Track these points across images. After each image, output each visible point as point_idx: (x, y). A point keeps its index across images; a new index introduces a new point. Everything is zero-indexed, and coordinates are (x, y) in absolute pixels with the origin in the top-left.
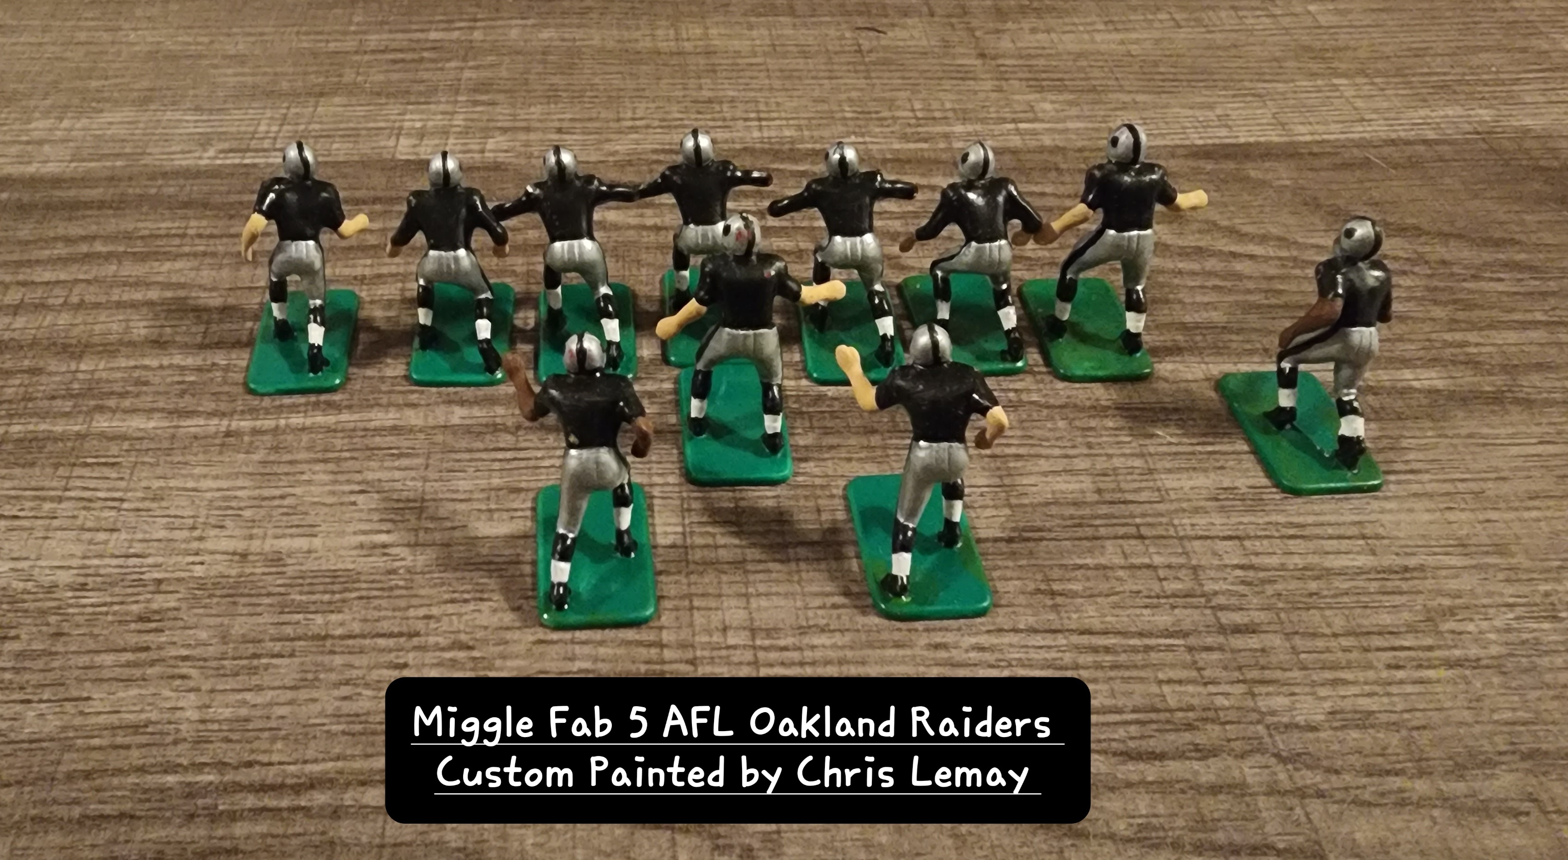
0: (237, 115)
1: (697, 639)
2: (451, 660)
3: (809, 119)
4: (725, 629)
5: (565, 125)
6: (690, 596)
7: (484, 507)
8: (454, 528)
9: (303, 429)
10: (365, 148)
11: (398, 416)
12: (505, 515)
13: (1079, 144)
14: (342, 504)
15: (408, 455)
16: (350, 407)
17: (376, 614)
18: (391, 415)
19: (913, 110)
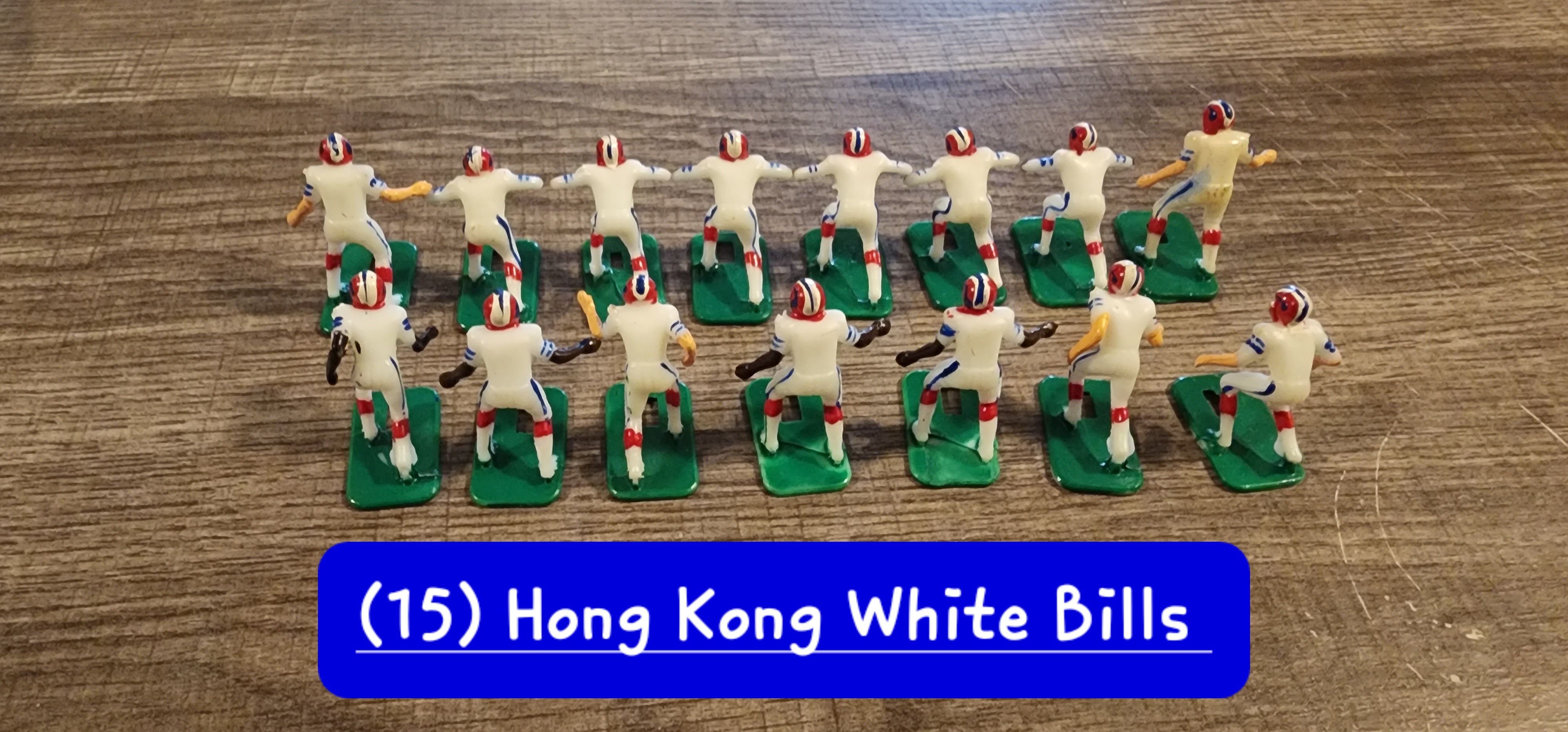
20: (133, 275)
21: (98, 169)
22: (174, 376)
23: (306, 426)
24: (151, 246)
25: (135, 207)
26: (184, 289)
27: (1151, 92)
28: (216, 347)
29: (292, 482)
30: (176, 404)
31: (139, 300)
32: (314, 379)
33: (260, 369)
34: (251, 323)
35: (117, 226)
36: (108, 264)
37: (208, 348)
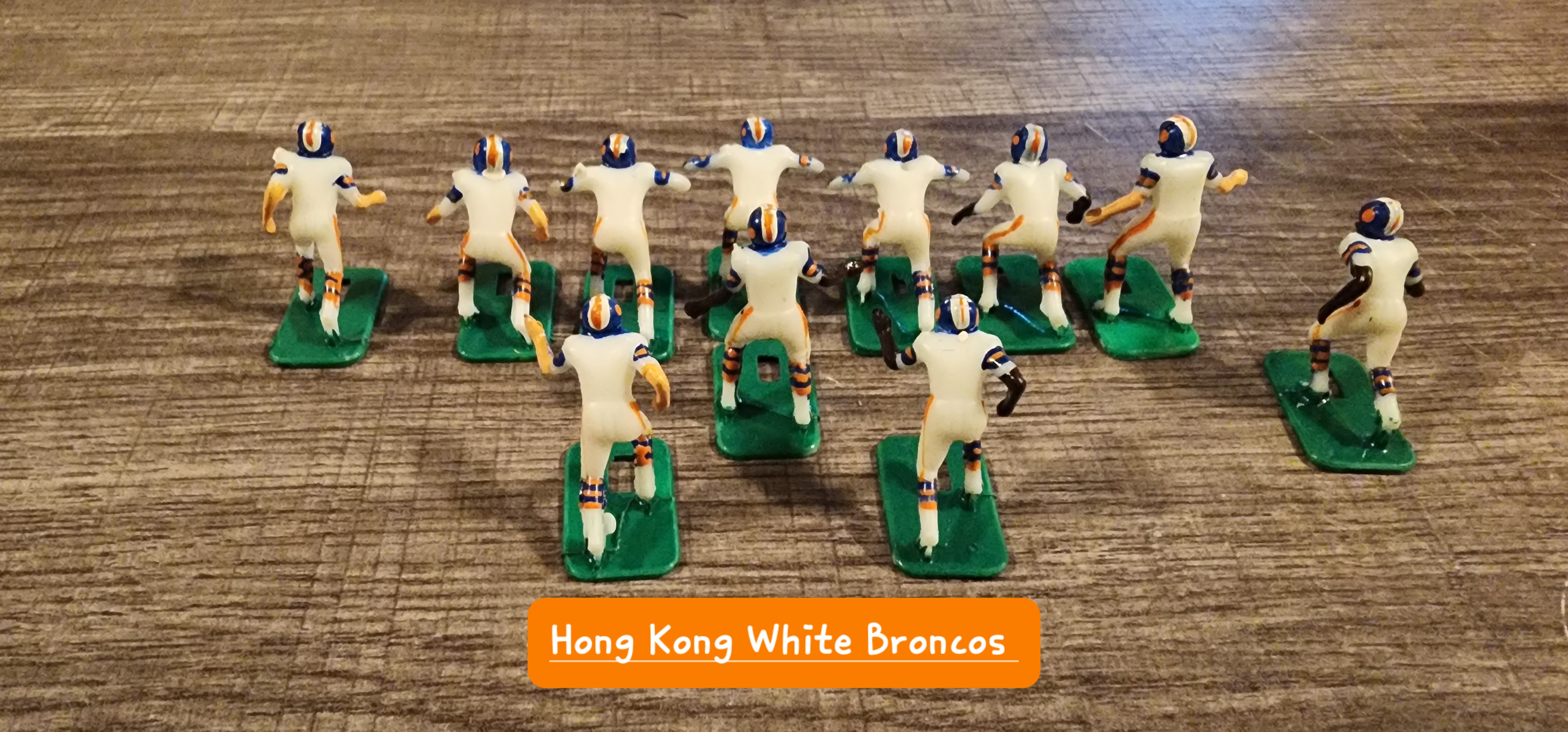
0: (80, 92)
1: (349, 573)
2: (113, 595)
3: (595, 95)
4: (376, 565)
5: (373, 100)
6: (353, 533)
7: (189, 450)
8: (155, 471)
9: (47, 379)
10: (185, 122)
11: (137, 365)
12: (207, 458)
13: (831, 117)
14: (59, 448)
15: (134, 403)
16: (95, 359)
17: (58, 551)
18: (131, 366)
19: (691, 86)
20: (71, 310)
21: (54, 201)
22: (93, 422)
23: (240, 483)
24: (96, 281)
25: (86, 240)
26: (124, 326)
27: (1260, 138)
28: (149, 390)
29: (211, 548)
30: (89, 454)
31: (70, 338)
32: (256, 429)
33: (195, 416)
34: (193, 365)
35: (62, 260)
36: (44, 297)
37: (139, 392)
